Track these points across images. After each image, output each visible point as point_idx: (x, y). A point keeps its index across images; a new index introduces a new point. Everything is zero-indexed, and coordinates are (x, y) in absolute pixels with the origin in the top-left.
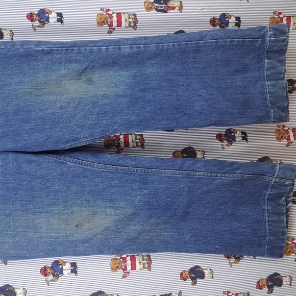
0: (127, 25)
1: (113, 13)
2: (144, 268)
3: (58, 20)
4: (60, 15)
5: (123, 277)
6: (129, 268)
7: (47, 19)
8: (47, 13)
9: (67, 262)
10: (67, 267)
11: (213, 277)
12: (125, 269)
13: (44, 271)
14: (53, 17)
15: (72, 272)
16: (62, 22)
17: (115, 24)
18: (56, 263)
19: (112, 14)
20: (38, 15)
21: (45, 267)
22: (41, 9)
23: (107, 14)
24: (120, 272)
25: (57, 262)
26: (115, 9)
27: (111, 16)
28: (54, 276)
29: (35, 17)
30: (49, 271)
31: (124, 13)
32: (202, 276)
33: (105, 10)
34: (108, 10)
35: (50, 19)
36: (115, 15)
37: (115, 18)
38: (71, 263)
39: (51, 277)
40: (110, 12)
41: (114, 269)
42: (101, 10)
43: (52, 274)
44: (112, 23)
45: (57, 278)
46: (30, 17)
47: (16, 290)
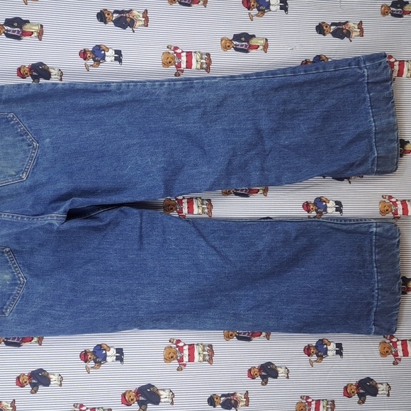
0: (199, 66)
1: (183, 52)
2: (204, 360)
3: (116, 59)
4: (118, 52)
5: (178, 370)
6: (186, 359)
7: (103, 57)
8: (104, 50)
9: (112, 347)
10: (112, 353)
11: (288, 377)
12: (181, 360)
13: (84, 356)
14: (110, 55)
15: (117, 359)
16: (120, 61)
17: (184, 65)
18: (99, 348)
19: (180, 53)
20: (93, 52)
21: (85, 351)
22: (97, 46)
23: (175, 53)
24: (175, 363)
25: (100, 346)
26: (184, 47)
27: (179, 56)
28: (95, 362)
29: (89, 55)
30: (89, 356)
31: (195, 52)
32: (275, 375)
33: (172, 48)
34: (176, 48)
35: (106, 58)
36: (184, 54)
37: (184, 59)
38: (117, 349)
39: (92, 364)
40: (178, 51)
41: (168, 359)
42: (168, 47)
43: (93, 360)
44: (180, 63)
45: (100, 366)
46: (84, 54)
47: (51, 376)
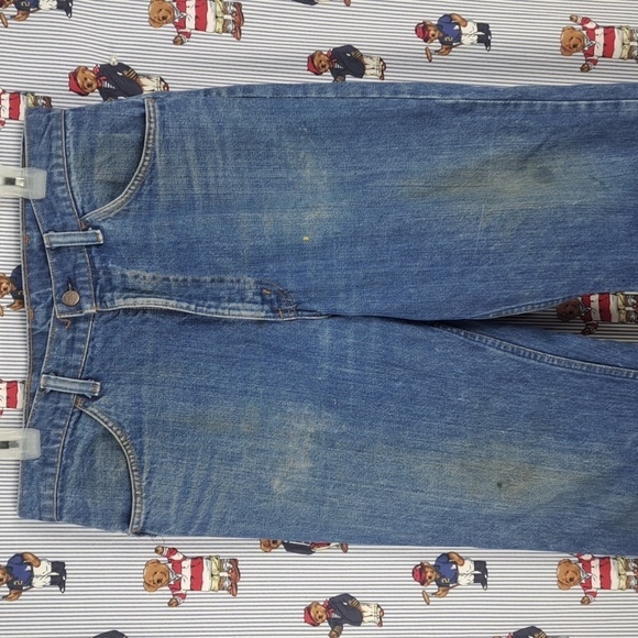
0: (625, 53)
1: (598, 27)
2: (628, 586)
3: (481, 40)
4: (483, 27)
5: (583, 602)
6: (596, 583)
7: (458, 37)
8: (458, 24)
9: (467, 558)
10: (467, 570)
12: (587, 585)
13: (420, 574)
14: (469, 33)
15: (476, 581)
16: (488, 43)
17: (599, 51)
18: (445, 559)
19: (593, 30)
20: (439, 27)
21: (422, 564)
22: (446, 15)
23: (585, 29)
24: (577, 591)
25: (446, 556)
26: (600, 19)
27: (592, 36)
28: (439, 585)
29: (432, 32)
30: (429, 574)
31: (620, 28)
33: (579, 20)
34: (586, 20)
35: (463, 38)
36: (600, 32)
37: (600, 39)
38: (475, 562)
39: (433, 588)
40: (590, 26)
41: (565, 583)
42: (571, 19)
43: (435, 580)
44: (592, 48)
45: (446, 591)
46: (423, 31)
47: (364, 608)
